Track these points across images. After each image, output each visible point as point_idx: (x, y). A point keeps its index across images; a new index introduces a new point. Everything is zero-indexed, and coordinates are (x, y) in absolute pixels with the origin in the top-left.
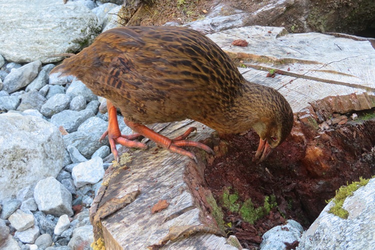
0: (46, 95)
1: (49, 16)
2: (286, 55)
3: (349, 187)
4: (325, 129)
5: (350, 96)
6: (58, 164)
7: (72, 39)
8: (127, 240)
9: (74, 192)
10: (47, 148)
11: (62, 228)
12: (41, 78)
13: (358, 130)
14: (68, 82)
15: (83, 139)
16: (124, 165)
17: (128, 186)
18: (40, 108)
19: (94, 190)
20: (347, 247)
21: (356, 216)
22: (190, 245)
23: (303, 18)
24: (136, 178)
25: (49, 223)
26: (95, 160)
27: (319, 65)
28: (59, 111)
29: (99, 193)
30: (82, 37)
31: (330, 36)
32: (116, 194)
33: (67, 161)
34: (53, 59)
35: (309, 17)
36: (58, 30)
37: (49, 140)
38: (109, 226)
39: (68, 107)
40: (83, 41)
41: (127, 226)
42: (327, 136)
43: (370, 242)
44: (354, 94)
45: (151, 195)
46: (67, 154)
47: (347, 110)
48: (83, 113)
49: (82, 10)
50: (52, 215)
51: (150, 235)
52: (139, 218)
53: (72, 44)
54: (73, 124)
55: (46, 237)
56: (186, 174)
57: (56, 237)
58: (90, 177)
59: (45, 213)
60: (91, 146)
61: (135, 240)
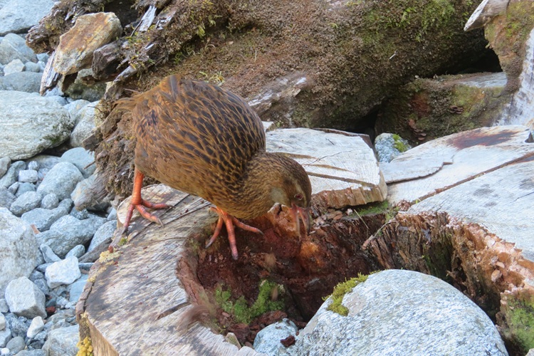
0: (15, 192)
1: (19, 111)
2: (277, 149)
3: (347, 282)
4: (320, 224)
5: (345, 191)
6: (31, 263)
7: (43, 135)
8: (118, 339)
9: (47, 293)
10: (20, 247)
11: (36, 331)
12: (10, 175)
13: (354, 226)
14: (39, 179)
15: (57, 238)
16: (111, 260)
17: (116, 282)
18: (10, 206)
19: (68, 291)
20: (348, 345)
21: (357, 313)
22: (186, 343)
23: (288, 115)
24: (125, 274)
25: (21, 325)
26: (70, 259)
27: (312, 159)
28: (30, 210)
29: (85, 290)
30: (54, 133)
31: (320, 132)
32: (104, 291)
33: (40, 260)
34: (23, 155)
35: (294, 114)
36: (29, 126)
37: (22, 239)
38: (97, 324)
39: (39, 205)
40: (55, 138)
41: (117, 324)
42: (322, 231)
43: (372, 340)
44: (350, 189)
45: (142, 291)
46: (40, 253)
47: (342, 205)
48: (55, 211)
49: (54, 105)
50: (25, 317)
51: (142, 333)
52: (130, 315)
53: (43, 141)
54: (44, 223)
55: (18, 340)
56: (178, 269)
57: (29, 340)
58: (64, 277)
59: (17, 315)
60: (66, 245)
61: (126, 338)
